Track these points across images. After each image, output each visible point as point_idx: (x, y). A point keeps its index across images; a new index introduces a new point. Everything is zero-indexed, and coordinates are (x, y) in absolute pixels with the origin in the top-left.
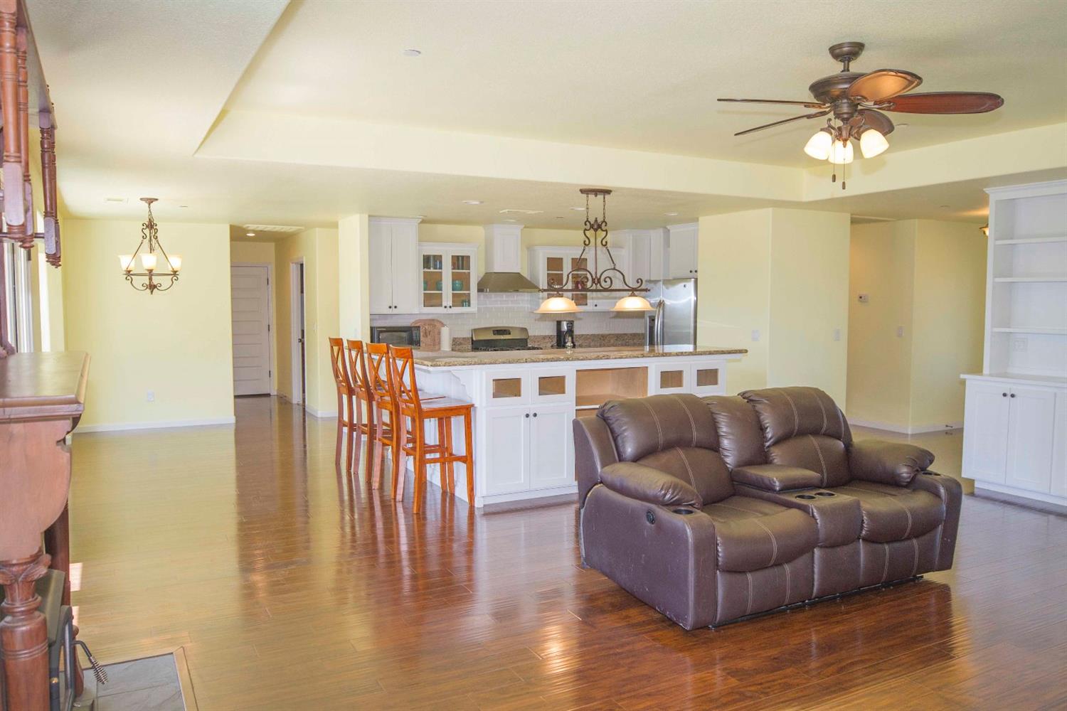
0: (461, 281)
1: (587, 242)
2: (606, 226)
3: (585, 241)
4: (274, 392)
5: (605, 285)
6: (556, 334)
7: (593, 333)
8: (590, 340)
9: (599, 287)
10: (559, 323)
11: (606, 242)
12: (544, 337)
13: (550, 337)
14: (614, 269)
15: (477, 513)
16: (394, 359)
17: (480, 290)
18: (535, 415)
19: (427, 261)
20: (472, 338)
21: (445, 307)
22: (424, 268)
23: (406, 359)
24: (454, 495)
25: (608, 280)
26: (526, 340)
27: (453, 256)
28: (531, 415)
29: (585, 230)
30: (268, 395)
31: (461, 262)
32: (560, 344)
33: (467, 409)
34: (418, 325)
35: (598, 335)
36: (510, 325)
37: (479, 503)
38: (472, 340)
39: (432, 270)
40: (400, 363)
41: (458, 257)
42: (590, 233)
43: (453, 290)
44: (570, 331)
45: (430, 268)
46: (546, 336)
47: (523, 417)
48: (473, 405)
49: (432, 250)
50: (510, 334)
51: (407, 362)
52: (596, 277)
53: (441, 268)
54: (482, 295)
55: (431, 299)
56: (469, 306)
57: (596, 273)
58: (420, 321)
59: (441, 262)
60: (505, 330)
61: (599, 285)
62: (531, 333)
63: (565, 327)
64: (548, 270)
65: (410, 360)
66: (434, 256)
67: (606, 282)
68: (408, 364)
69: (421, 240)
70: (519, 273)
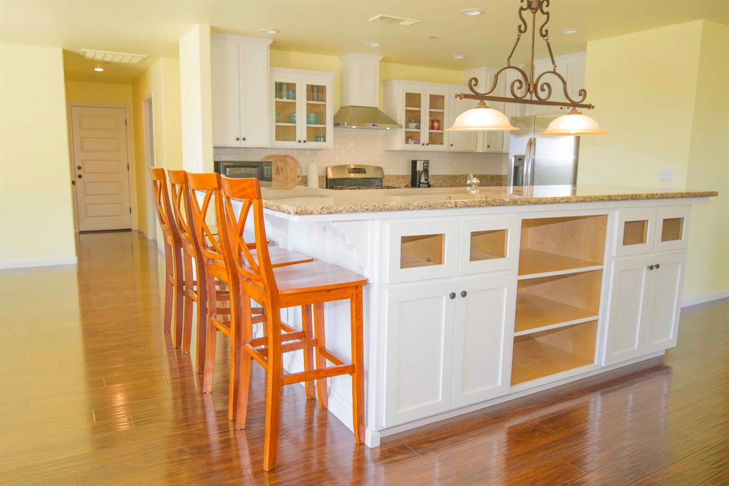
0: (316, 114)
1: (523, 28)
2: (547, 6)
3: (520, 26)
4: (135, 227)
5: (543, 95)
6: (410, 174)
7: (445, 174)
8: (441, 181)
9: (534, 98)
10: (414, 163)
11: (547, 31)
12: (398, 177)
13: (404, 177)
14: (554, 72)
15: (368, 454)
16: (228, 198)
17: (336, 125)
18: (464, 294)
19: (280, 88)
20: (326, 176)
21: (299, 141)
22: (276, 98)
23: (247, 201)
24: (326, 409)
25: (545, 87)
26: (381, 180)
27: (307, 85)
28: (458, 295)
29: (522, 9)
30: (129, 230)
31: (316, 92)
32: (415, 182)
33: (357, 287)
34: (270, 160)
35: (449, 176)
36: (365, 164)
37: (371, 440)
38: (327, 179)
39: (285, 100)
40: (238, 205)
41: (313, 86)
42: (527, 14)
43: (307, 123)
44: (426, 171)
45: (282, 98)
46: (400, 176)
47: (445, 298)
48: (365, 282)
49: (285, 77)
50: (365, 172)
51: (250, 204)
52: (532, 81)
53: (294, 98)
54: (338, 129)
55: (284, 132)
56: (324, 140)
57: (532, 75)
58: (272, 156)
59: (294, 91)
60: (360, 169)
61: (534, 95)
62: (386, 172)
63: (420, 167)
64: (406, 106)
65: (255, 202)
66: (288, 84)
67: (543, 90)
68: (252, 207)
69: (273, 64)
70: (376, 108)
